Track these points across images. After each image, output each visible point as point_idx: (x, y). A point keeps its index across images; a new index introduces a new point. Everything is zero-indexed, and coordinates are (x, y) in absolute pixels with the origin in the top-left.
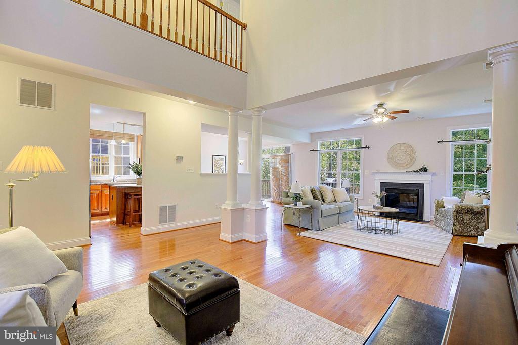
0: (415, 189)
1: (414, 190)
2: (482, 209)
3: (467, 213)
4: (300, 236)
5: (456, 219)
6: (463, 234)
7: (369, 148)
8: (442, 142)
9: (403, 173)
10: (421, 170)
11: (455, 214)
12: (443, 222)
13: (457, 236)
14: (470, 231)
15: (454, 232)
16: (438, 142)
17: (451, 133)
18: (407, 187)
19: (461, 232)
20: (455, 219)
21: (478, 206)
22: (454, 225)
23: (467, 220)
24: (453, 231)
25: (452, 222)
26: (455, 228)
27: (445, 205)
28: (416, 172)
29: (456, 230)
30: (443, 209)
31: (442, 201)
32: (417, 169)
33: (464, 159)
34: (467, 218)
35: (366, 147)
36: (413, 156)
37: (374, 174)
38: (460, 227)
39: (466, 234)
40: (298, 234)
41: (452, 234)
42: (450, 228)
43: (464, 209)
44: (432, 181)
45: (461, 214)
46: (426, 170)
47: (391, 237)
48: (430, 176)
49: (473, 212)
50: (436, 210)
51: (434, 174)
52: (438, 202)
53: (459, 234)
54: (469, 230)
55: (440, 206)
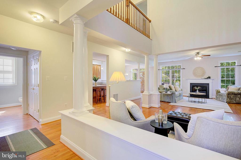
1: (204, 86)
2: (238, 93)
4: (170, 105)
7: (185, 69)
8: (216, 67)
9: (200, 79)
10: (208, 78)
11: (227, 95)
12: (221, 98)
13: (228, 103)
14: (233, 101)
16: (215, 67)
17: (220, 63)
18: (202, 85)
19: (230, 102)
20: (227, 97)
21: (236, 92)
23: (232, 97)
26: (227, 100)
28: (206, 79)
30: (220, 93)
31: (219, 90)
32: (206, 77)
33: (225, 73)
35: (183, 69)
36: (204, 73)
37: (187, 79)
38: (230, 100)
39: (232, 103)
40: (169, 104)
41: (226, 103)
42: (225, 101)
43: (231, 93)
44: (212, 82)
45: (230, 95)
46: (210, 78)
47: (205, 104)
48: (212, 80)
49: (234, 94)
50: (217, 93)
52: (217, 90)
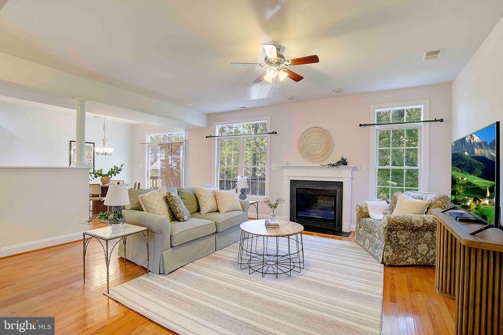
0: (332, 189)
1: (330, 191)
2: (424, 224)
3: (403, 229)
5: (388, 240)
6: (397, 263)
7: (276, 133)
8: (365, 125)
9: (317, 168)
10: (339, 163)
11: (386, 232)
12: (367, 241)
13: (390, 266)
14: (407, 258)
15: (385, 260)
16: (361, 125)
17: (376, 113)
18: (322, 186)
19: (395, 261)
20: (386, 240)
21: (418, 218)
22: (385, 249)
23: (403, 241)
24: (383, 259)
25: (382, 243)
26: (386, 254)
27: (371, 214)
28: (333, 165)
29: (387, 258)
30: (367, 220)
31: (366, 208)
32: (334, 162)
33: (391, 148)
34: (403, 237)
35: (272, 133)
36: (329, 144)
38: (394, 252)
39: (402, 263)
41: (382, 263)
42: (379, 254)
43: (399, 224)
44: (352, 179)
45: (395, 232)
46: (345, 164)
48: (350, 171)
49: (411, 229)
50: (359, 220)
51: (354, 169)
52: (361, 208)
53: (392, 263)
54: (405, 256)
55: (363, 214)
